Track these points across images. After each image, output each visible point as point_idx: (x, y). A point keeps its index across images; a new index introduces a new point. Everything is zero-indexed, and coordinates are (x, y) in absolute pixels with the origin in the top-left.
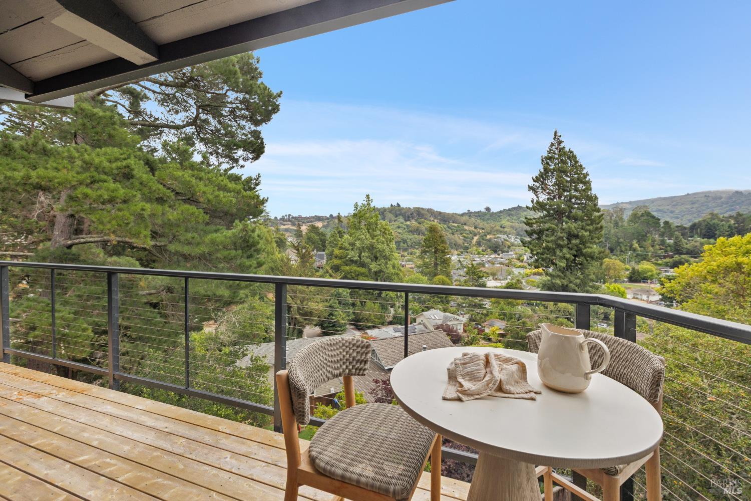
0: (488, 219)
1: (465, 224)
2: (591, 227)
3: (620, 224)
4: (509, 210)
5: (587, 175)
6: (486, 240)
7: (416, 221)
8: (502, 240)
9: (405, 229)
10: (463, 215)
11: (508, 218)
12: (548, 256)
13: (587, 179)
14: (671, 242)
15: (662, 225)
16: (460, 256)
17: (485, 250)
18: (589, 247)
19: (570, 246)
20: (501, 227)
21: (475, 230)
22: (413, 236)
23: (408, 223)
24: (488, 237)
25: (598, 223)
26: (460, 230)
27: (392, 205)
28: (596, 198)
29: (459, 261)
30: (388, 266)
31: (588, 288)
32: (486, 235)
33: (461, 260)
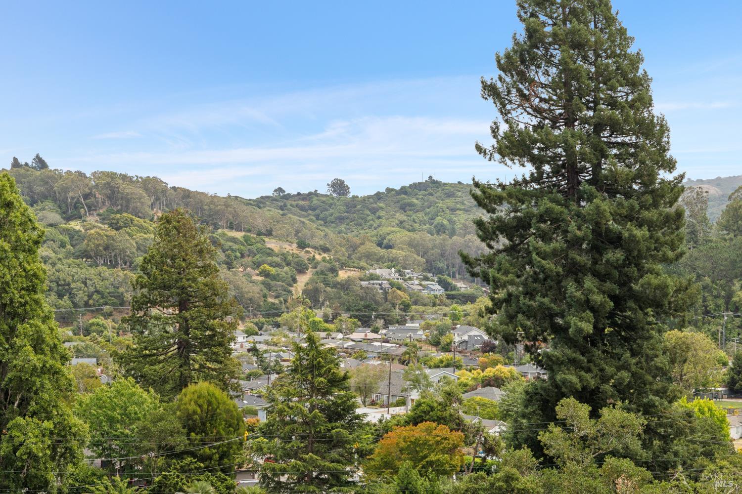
0: (341, 220)
1: (269, 233)
2: (651, 215)
3: (700, 236)
4: (404, 191)
5: (636, 61)
6: (335, 285)
7: (103, 220)
8: (386, 284)
9: (63, 245)
10: (261, 202)
11: (400, 216)
12: (546, 300)
13: (640, 72)
16: (257, 338)
17: (335, 317)
18: (651, 271)
19: (601, 268)
20: (380, 245)
21: (302, 254)
22: (92, 271)
23: (76, 225)
24: (343, 275)
25: (671, 204)
26: (252, 253)
27: (16, 163)
28: (664, 129)
29: (254, 350)
30: (18, 342)
31: (651, 397)
32: (334, 271)
33: (261, 347)
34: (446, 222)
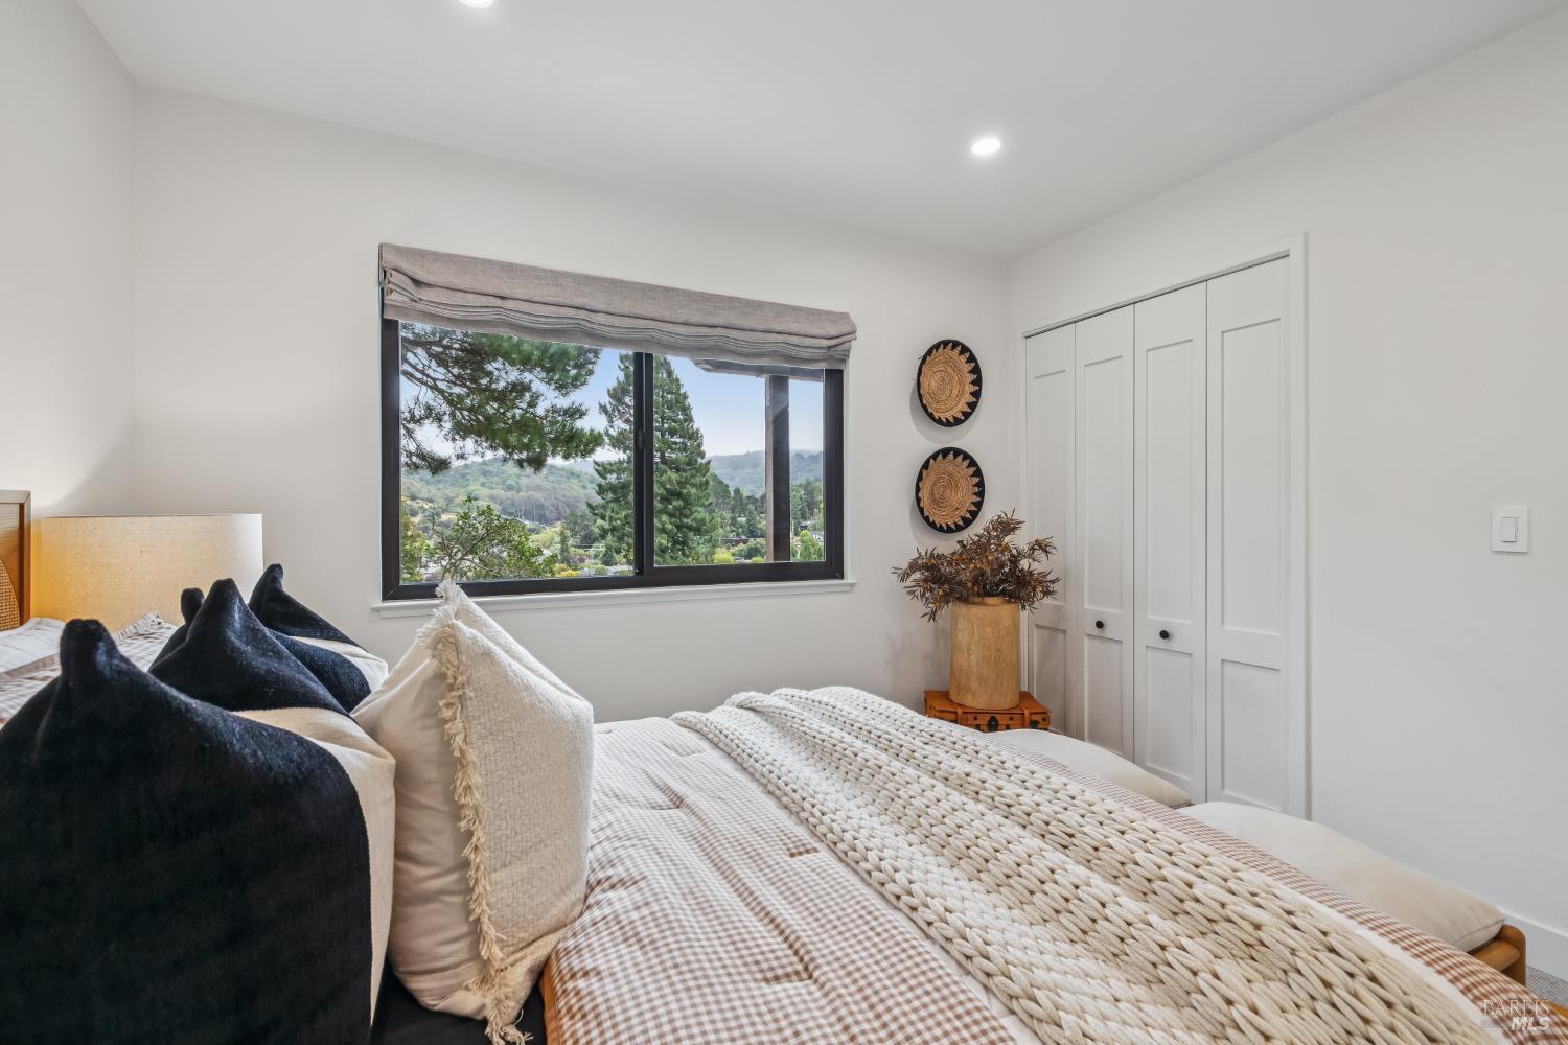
11: (482, 479)
14: (742, 520)
15: (732, 492)
18: (696, 512)
32: (438, 515)
34: (514, 484)
